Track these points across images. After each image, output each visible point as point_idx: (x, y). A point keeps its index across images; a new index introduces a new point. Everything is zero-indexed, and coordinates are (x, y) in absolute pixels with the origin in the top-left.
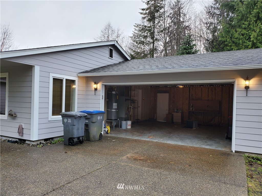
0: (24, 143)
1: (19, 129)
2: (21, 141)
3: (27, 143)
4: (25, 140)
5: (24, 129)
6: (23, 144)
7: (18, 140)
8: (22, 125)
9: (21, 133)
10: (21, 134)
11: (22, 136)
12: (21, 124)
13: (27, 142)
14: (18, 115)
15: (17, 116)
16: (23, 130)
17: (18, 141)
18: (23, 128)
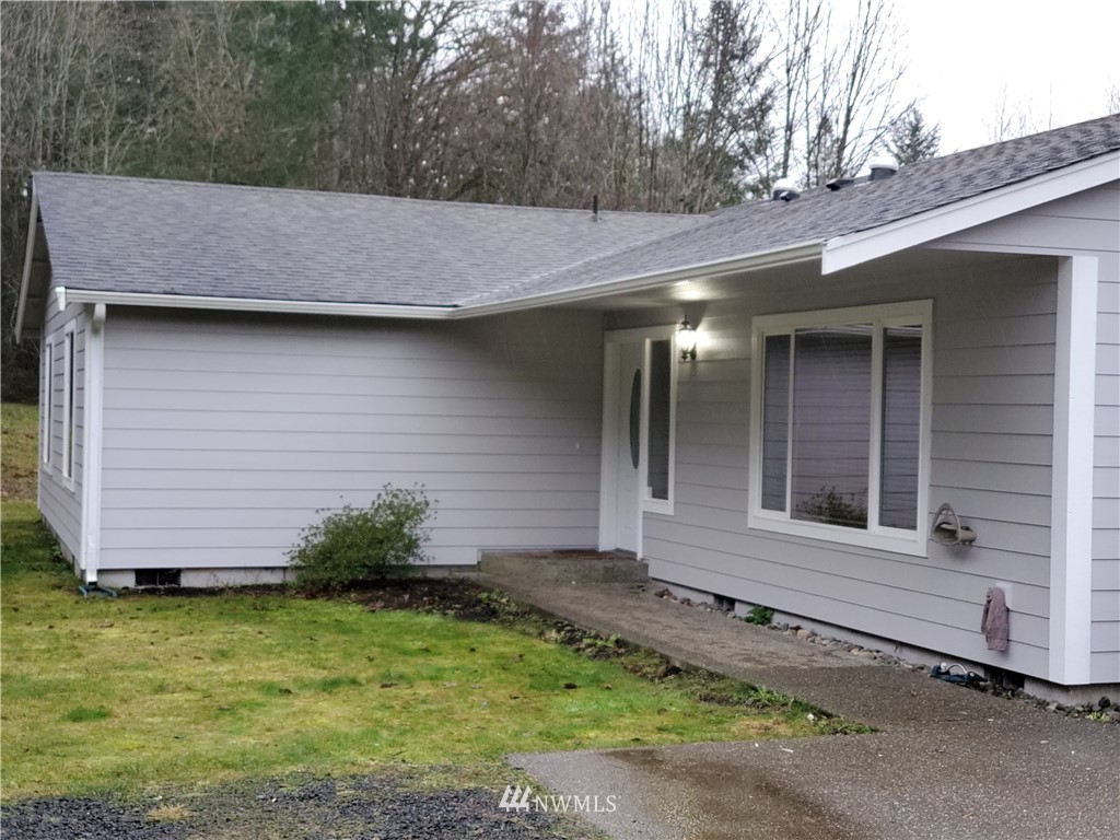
0: (1013, 695)
1: (986, 612)
2: (1001, 683)
3: (1028, 697)
4: (1018, 679)
5: (1014, 617)
6: (1009, 699)
7: (981, 673)
8: (1001, 593)
9: (1000, 634)
10: (998, 643)
11: (1004, 652)
12: (1000, 585)
13: (1029, 689)
14: (983, 533)
15: (971, 541)
16: (1007, 620)
17: (982, 680)
18: (1008, 610)
